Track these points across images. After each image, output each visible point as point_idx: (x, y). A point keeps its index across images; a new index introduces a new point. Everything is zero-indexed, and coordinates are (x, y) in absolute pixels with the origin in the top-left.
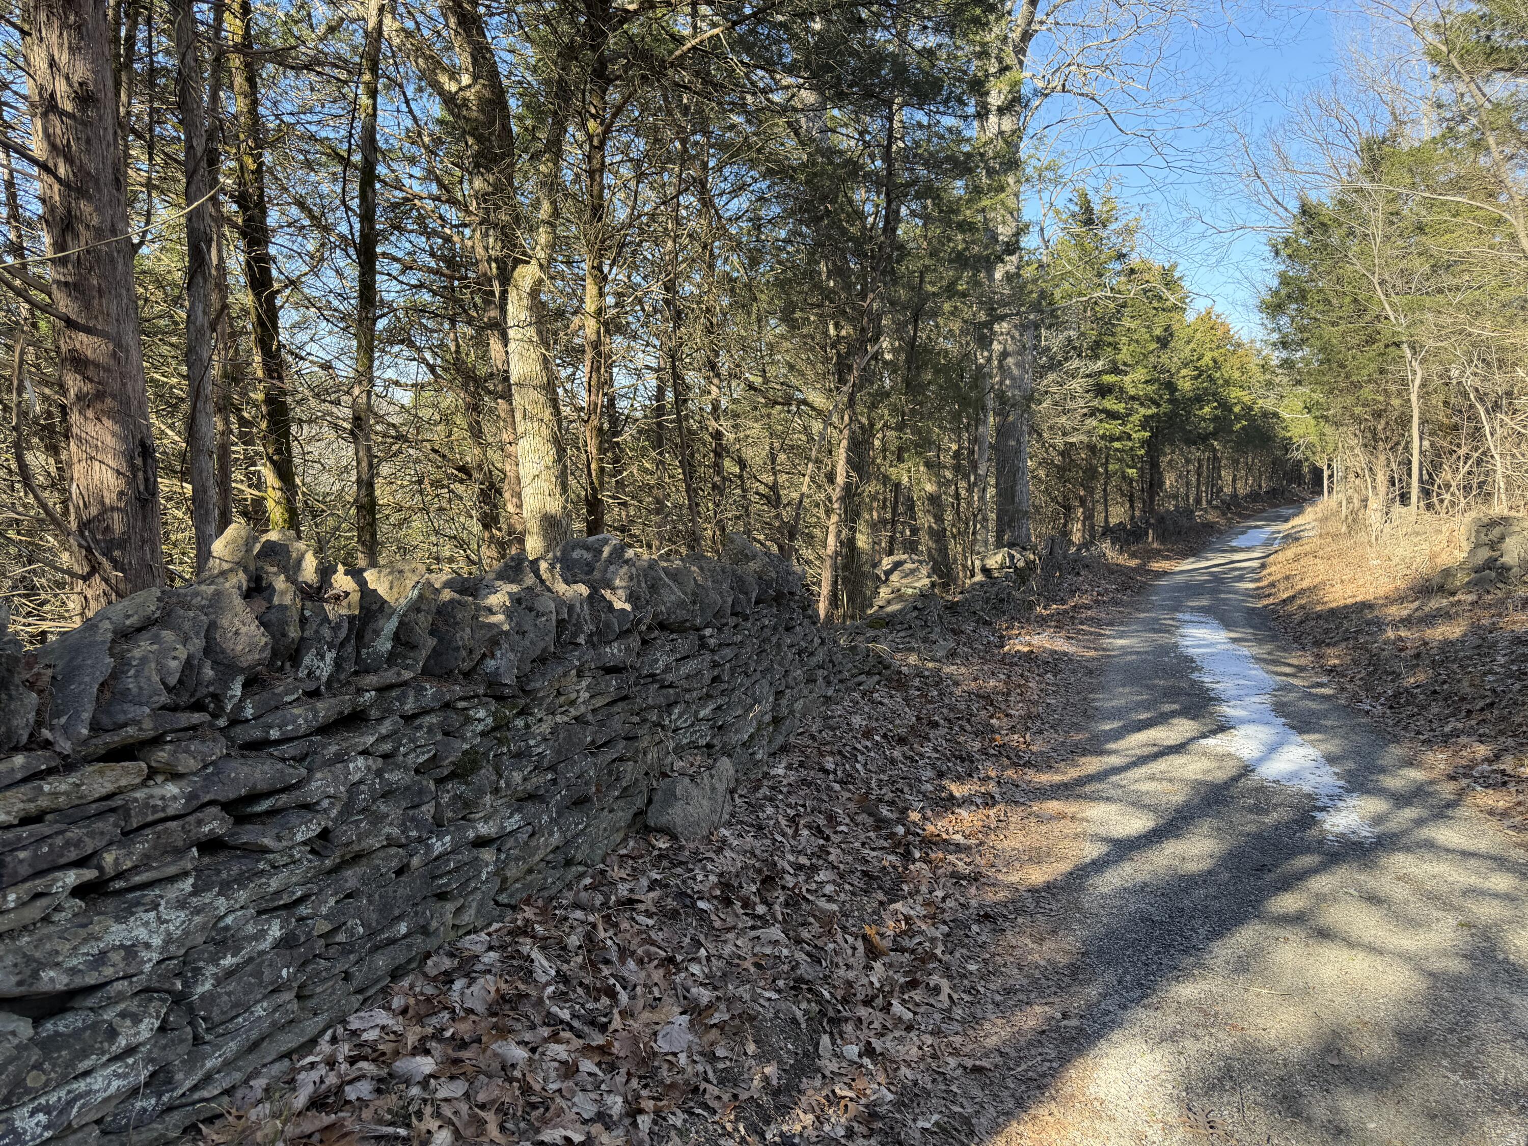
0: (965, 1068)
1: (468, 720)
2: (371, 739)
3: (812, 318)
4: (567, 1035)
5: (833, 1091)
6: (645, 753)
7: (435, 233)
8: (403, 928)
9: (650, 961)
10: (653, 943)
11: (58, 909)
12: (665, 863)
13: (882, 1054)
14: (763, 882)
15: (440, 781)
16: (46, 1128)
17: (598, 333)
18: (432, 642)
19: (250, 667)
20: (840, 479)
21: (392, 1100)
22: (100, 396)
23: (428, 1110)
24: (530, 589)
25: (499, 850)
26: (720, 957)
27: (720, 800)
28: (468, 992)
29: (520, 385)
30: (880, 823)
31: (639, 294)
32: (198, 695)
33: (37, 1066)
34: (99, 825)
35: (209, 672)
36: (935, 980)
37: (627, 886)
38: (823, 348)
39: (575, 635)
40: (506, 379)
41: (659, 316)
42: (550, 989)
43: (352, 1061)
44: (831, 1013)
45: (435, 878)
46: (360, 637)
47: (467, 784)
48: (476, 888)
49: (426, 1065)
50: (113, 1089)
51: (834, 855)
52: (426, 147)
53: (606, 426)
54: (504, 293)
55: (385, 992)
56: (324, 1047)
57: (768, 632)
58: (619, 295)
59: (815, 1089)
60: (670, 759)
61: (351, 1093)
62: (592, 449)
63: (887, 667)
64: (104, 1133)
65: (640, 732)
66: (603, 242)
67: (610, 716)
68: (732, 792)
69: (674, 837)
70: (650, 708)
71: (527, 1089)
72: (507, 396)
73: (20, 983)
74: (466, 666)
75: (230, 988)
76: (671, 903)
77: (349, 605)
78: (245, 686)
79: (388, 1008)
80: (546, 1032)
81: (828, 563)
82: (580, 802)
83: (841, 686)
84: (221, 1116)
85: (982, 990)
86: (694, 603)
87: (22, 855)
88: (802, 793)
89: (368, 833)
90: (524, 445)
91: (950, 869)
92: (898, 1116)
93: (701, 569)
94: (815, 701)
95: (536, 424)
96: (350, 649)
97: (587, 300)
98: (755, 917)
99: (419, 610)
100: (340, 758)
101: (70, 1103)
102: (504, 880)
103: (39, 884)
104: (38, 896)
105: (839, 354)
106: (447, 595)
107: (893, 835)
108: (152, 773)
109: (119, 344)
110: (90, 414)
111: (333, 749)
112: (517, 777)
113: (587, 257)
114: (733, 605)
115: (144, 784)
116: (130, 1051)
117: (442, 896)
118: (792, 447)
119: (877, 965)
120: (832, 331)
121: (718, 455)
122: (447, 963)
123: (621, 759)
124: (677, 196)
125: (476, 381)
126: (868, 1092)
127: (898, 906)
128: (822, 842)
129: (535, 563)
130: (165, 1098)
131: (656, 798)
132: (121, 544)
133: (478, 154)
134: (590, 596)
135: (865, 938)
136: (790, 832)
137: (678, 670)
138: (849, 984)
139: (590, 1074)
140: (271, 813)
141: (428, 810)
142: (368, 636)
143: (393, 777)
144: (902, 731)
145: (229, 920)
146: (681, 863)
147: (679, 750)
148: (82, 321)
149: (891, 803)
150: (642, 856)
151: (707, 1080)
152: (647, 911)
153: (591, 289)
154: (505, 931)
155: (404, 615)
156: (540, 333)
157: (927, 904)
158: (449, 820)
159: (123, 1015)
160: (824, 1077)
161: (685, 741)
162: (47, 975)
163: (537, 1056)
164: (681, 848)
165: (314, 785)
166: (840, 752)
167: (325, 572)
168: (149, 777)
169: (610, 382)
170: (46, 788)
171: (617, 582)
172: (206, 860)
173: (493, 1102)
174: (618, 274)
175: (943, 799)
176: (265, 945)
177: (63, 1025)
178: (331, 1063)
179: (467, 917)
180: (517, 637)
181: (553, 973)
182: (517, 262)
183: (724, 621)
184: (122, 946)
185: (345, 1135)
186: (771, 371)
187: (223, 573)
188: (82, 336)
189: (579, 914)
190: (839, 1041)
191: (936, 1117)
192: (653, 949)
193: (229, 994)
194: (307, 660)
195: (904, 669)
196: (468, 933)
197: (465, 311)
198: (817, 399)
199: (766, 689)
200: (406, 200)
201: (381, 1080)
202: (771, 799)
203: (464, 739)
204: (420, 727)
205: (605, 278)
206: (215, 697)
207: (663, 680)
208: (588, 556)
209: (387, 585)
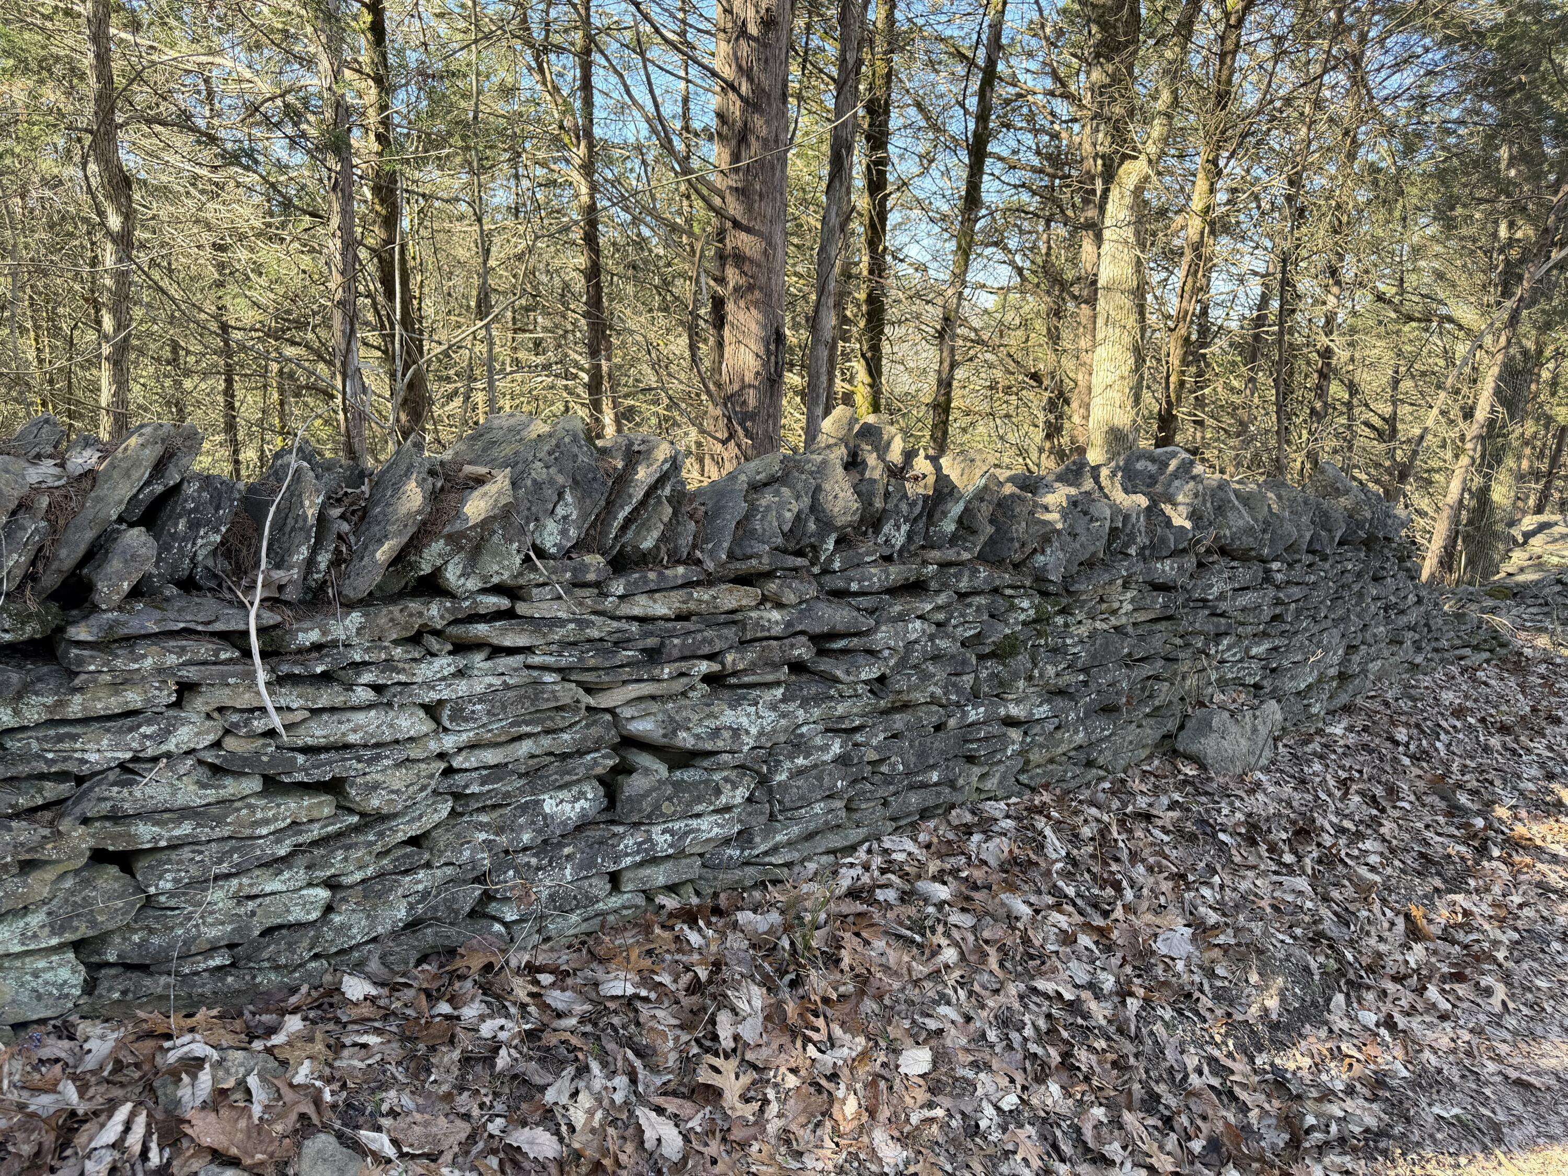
0: (1507, 1077)
1: (1013, 608)
2: (929, 607)
3: (1477, 216)
4: (1070, 909)
5: (1339, 1048)
6: (1184, 678)
7: (1042, 130)
8: (935, 777)
9: (1160, 872)
10: (1166, 857)
11: (693, 688)
12: (1189, 789)
13: (1404, 1032)
14: (1297, 833)
15: (981, 657)
16: (671, 846)
17: (1202, 233)
18: (990, 530)
19: (843, 527)
20: (1481, 414)
21: (912, 911)
22: (751, 288)
23: (940, 929)
24: (1088, 493)
25: (1026, 733)
26: (1235, 889)
27: (1261, 744)
28: (984, 846)
29: (1108, 289)
30: (1454, 810)
31: (1256, 189)
32: (802, 543)
33: (669, 799)
34: (725, 631)
35: (812, 526)
36: (1486, 981)
37: (1147, 800)
38: (1488, 253)
39: (1127, 545)
40: (1094, 282)
41: (1277, 215)
42: (1059, 865)
43: (883, 872)
44: (1351, 975)
45: (966, 741)
46: (930, 516)
47: (1005, 666)
48: (1001, 761)
49: (942, 892)
50: (713, 834)
51: (1387, 828)
52: (1047, 39)
53: (1194, 337)
54: (1106, 191)
55: (913, 825)
56: (862, 854)
57: (1349, 578)
58: (1234, 191)
59: (1319, 1039)
60: (1210, 690)
61: (880, 895)
62: (1175, 361)
63: (1503, 645)
64: (704, 866)
65: (1181, 655)
66: (1223, 132)
67: (1151, 633)
68: (1276, 739)
69: (1203, 767)
70: (1194, 633)
71: (1026, 941)
72: (1092, 301)
73: (665, 736)
74: (1017, 557)
75: (800, 783)
76: (1190, 826)
77: (925, 487)
78: (837, 542)
79: (916, 841)
80: (1051, 900)
81: (1446, 513)
82: (1109, 710)
83: (1437, 657)
84: (781, 882)
85: (1549, 1010)
86: (1264, 531)
87: (676, 641)
88: (1362, 759)
89: (916, 688)
90: (1101, 352)
91: (1538, 877)
92: (1410, 1093)
93: (1279, 497)
94: (1397, 666)
95: (1117, 330)
96: (921, 524)
97: (1195, 197)
98: (1280, 863)
99: (982, 500)
100: (901, 618)
101: (687, 834)
102: (1027, 762)
103: (683, 666)
104: (682, 674)
105: (1507, 262)
106: (1009, 489)
107: (1467, 826)
108: (764, 599)
109: (769, 244)
110: (742, 304)
111: (898, 608)
112: (1051, 671)
113: (1202, 149)
114: (1311, 542)
115: (757, 608)
116: (727, 809)
117: (971, 759)
118: (1423, 374)
119: (1418, 948)
120: (1503, 232)
121: (1323, 375)
122: (968, 818)
123: (1156, 678)
124: (1321, 76)
125: (1062, 285)
126: (1379, 1060)
127: (1459, 898)
128: (1375, 812)
129: (1096, 470)
130: (746, 853)
131: (1189, 725)
132: (752, 416)
133: (1101, 43)
134: (1148, 509)
135: (1407, 916)
136: (1338, 794)
137: (1234, 599)
138: (1380, 955)
139: (1086, 948)
140: (844, 651)
141: (967, 680)
142: (937, 515)
143: (943, 644)
144: (1508, 720)
145: (804, 729)
146: (1206, 793)
147: (1222, 684)
148: (745, 222)
149: (1474, 792)
150: (1166, 777)
151: (1202, 992)
152: (1163, 827)
153: (1202, 184)
154: (1022, 806)
155: (969, 502)
156: (1137, 233)
157: (1495, 905)
158: (986, 695)
159: (726, 780)
160: (1331, 1031)
161: (1230, 676)
162: (682, 734)
163: (1039, 917)
164: (1210, 779)
165: (879, 636)
166: (1418, 726)
167: (909, 455)
168: (761, 603)
169: (1205, 289)
170: (695, 595)
171: (1180, 498)
172: (793, 677)
173: (996, 941)
174: (1234, 168)
175: (1547, 804)
176: (828, 757)
177: (688, 775)
178: (866, 868)
179: (991, 784)
180: (1068, 538)
181: (1064, 853)
182: (1125, 157)
183: (1297, 557)
184: (730, 728)
185: (872, 925)
186: (1411, 280)
187: (829, 447)
188: (743, 235)
189: (1094, 811)
190: (1355, 1005)
191: (1456, 1111)
192: (1164, 862)
193: (798, 788)
194: (886, 529)
195: (1528, 652)
196: (989, 799)
197: (1062, 211)
198: (1467, 314)
199: (1337, 639)
200: (1020, 96)
201: (904, 892)
202: (1321, 757)
203: (1007, 625)
204: (970, 605)
205: (1219, 173)
206: (815, 548)
207: (1216, 607)
208: (1152, 468)
209: (959, 471)
